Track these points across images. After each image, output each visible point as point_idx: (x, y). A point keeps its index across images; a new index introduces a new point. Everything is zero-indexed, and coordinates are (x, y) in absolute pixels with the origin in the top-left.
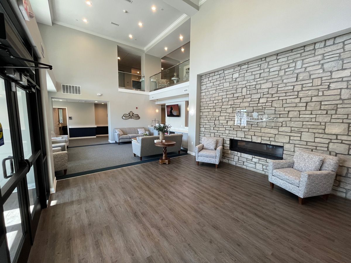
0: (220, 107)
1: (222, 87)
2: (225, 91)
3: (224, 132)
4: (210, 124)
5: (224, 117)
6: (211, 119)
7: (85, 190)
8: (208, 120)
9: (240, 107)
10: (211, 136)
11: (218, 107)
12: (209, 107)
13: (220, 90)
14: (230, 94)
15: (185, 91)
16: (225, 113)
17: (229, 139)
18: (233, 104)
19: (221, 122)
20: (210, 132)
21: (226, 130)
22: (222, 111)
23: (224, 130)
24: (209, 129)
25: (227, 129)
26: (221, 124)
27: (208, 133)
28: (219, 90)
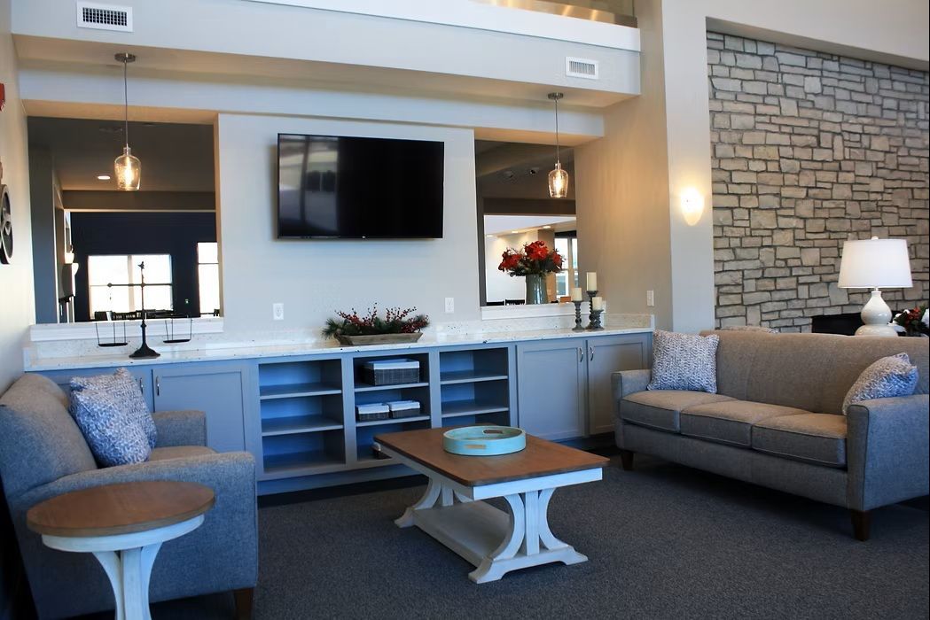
0: (775, 190)
1: (775, 111)
3: (792, 295)
4: (741, 265)
5: (789, 235)
6: (747, 242)
8: (734, 249)
9: (831, 199)
10: (749, 322)
11: (769, 190)
12: (733, 188)
13: (770, 123)
14: (803, 147)
15: (577, 67)
16: (791, 216)
17: (811, 320)
18: (812, 184)
19: (782, 253)
20: (742, 304)
21: (798, 284)
22: (782, 208)
23: (794, 286)
24: (739, 289)
25: (802, 280)
26: (783, 264)
27: (733, 311)
28: (766, 119)
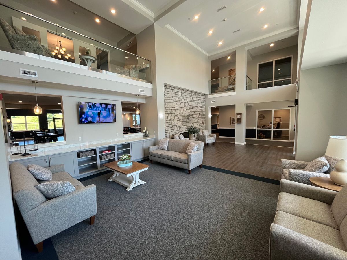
2: (176, 102)
3: (177, 130)
4: (169, 125)
5: (176, 120)
6: (170, 121)
7: (272, 169)
8: (168, 123)
10: (170, 135)
11: (173, 113)
12: (168, 113)
14: (179, 105)
15: (141, 91)
16: (177, 117)
17: (181, 133)
18: (180, 111)
19: (175, 123)
22: (175, 115)
24: (169, 129)
25: (178, 127)
27: (168, 133)
28: (173, 100)
